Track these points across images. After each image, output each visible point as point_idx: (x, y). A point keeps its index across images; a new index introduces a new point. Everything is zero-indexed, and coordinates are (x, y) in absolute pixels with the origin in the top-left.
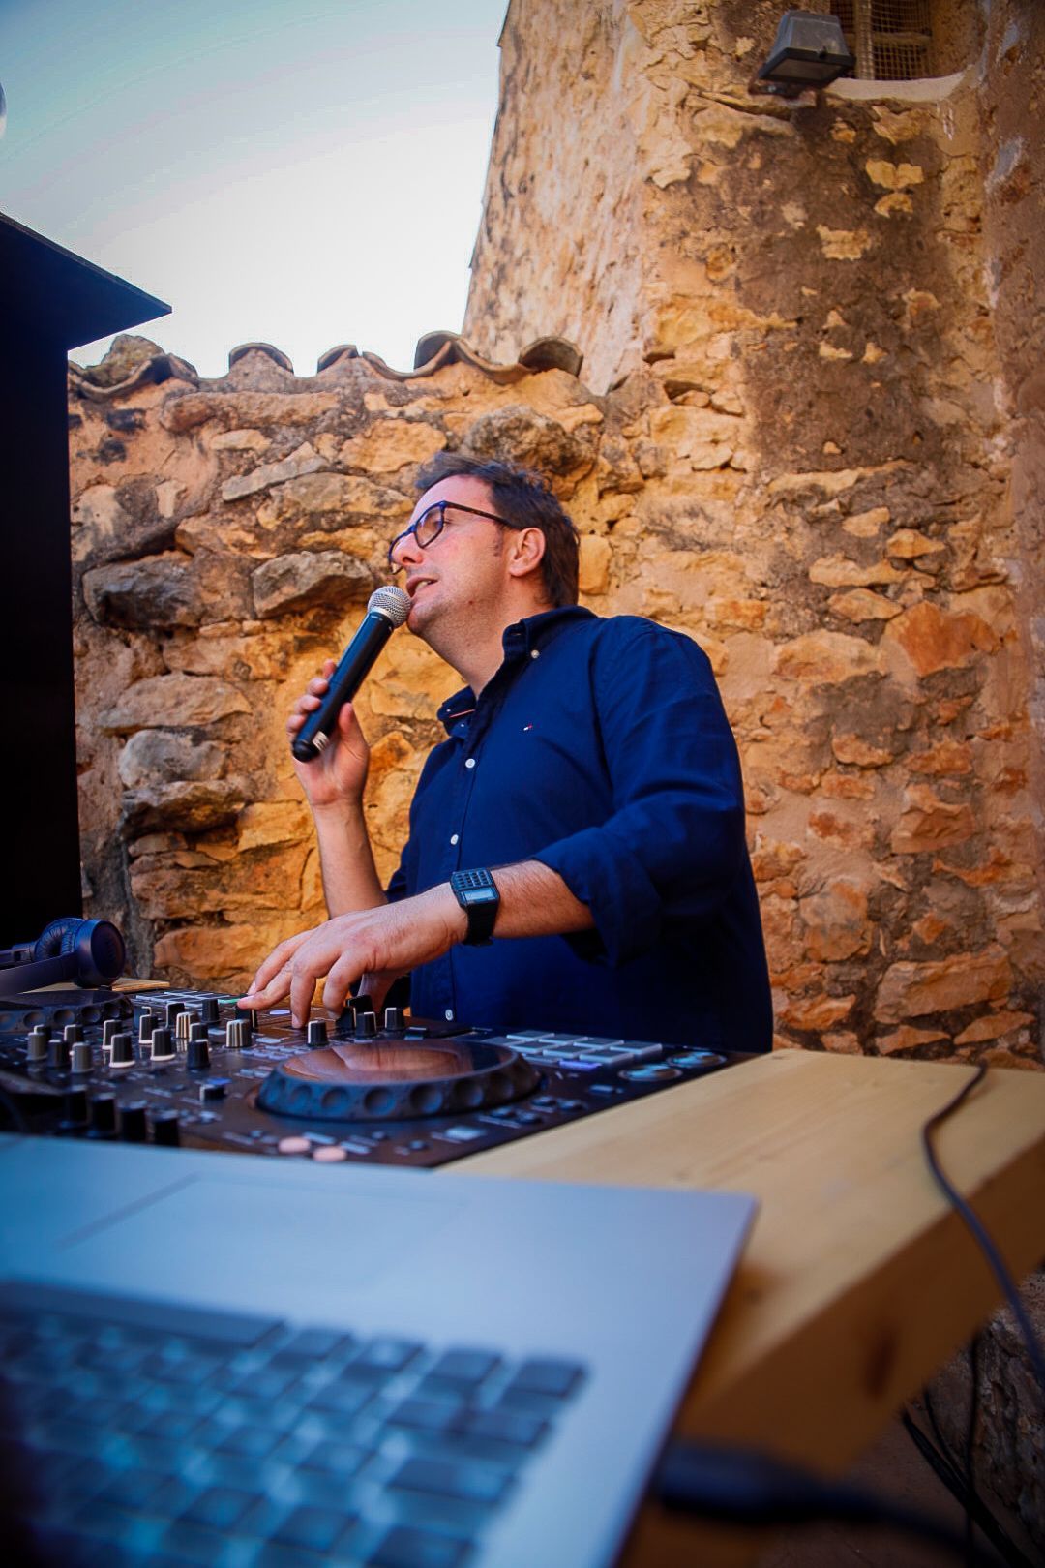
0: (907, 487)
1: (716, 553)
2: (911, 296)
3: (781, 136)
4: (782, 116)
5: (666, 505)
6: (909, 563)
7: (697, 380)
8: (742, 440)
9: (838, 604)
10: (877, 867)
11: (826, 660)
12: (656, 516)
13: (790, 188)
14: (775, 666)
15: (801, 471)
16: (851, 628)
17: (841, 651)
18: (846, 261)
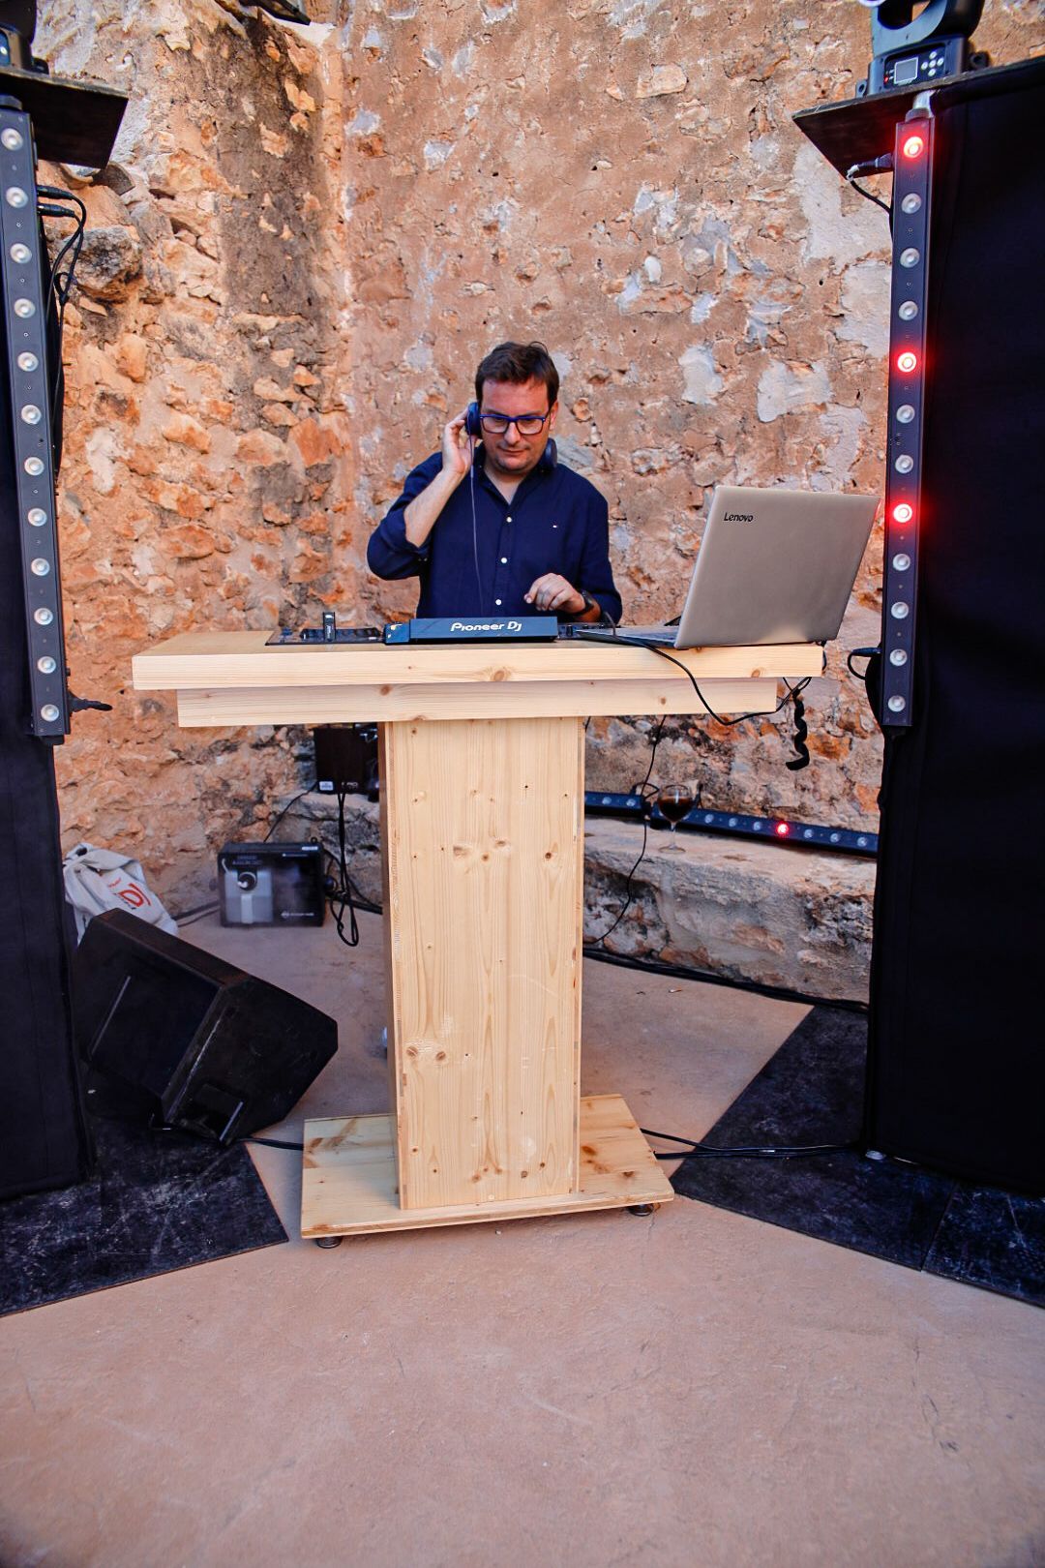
0: (301, 335)
1: (206, 364)
2: (307, 196)
3: (239, 36)
4: (240, 18)
5: (176, 320)
6: (302, 390)
7: (191, 224)
8: (219, 280)
9: (271, 412)
10: (284, 591)
11: (262, 449)
12: (171, 327)
13: (245, 84)
14: (236, 450)
15: (250, 311)
16: (273, 430)
17: (269, 442)
18: (274, 156)
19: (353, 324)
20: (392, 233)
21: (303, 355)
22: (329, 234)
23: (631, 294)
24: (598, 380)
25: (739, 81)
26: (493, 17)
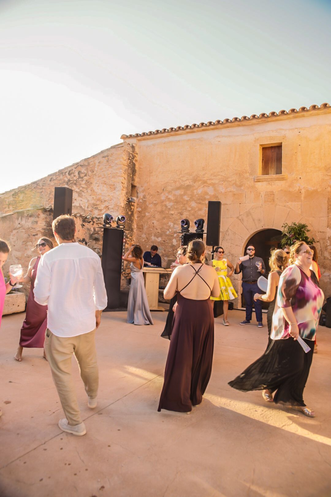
19: (136, 231)
20: (142, 222)
22: (134, 221)
23: (168, 233)
24: (164, 241)
25: (179, 214)
26: (155, 202)
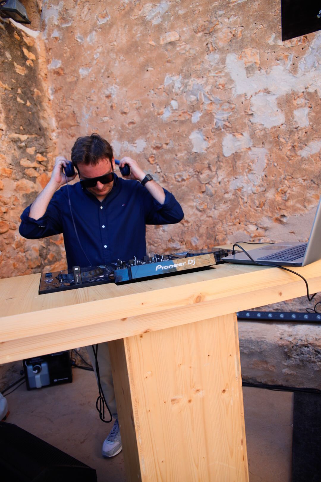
0: (38, 142)
2: (35, 90)
3: (3, 30)
4: (3, 24)
6: (40, 163)
8: (2, 120)
9: (28, 172)
10: (40, 242)
11: (26, 187)
13: (6, 47)
14: (15, 188)
15: (16, 133)
16: (30, 179)
17: (29, 184)
18: (21, 75)
19: (58, 137)
20: (70, 102)
21: (39, 150)
22: (45, 104)
23: (167, 115)
24: (157, 148)
25: (200, 34)
26: (101, 22)
